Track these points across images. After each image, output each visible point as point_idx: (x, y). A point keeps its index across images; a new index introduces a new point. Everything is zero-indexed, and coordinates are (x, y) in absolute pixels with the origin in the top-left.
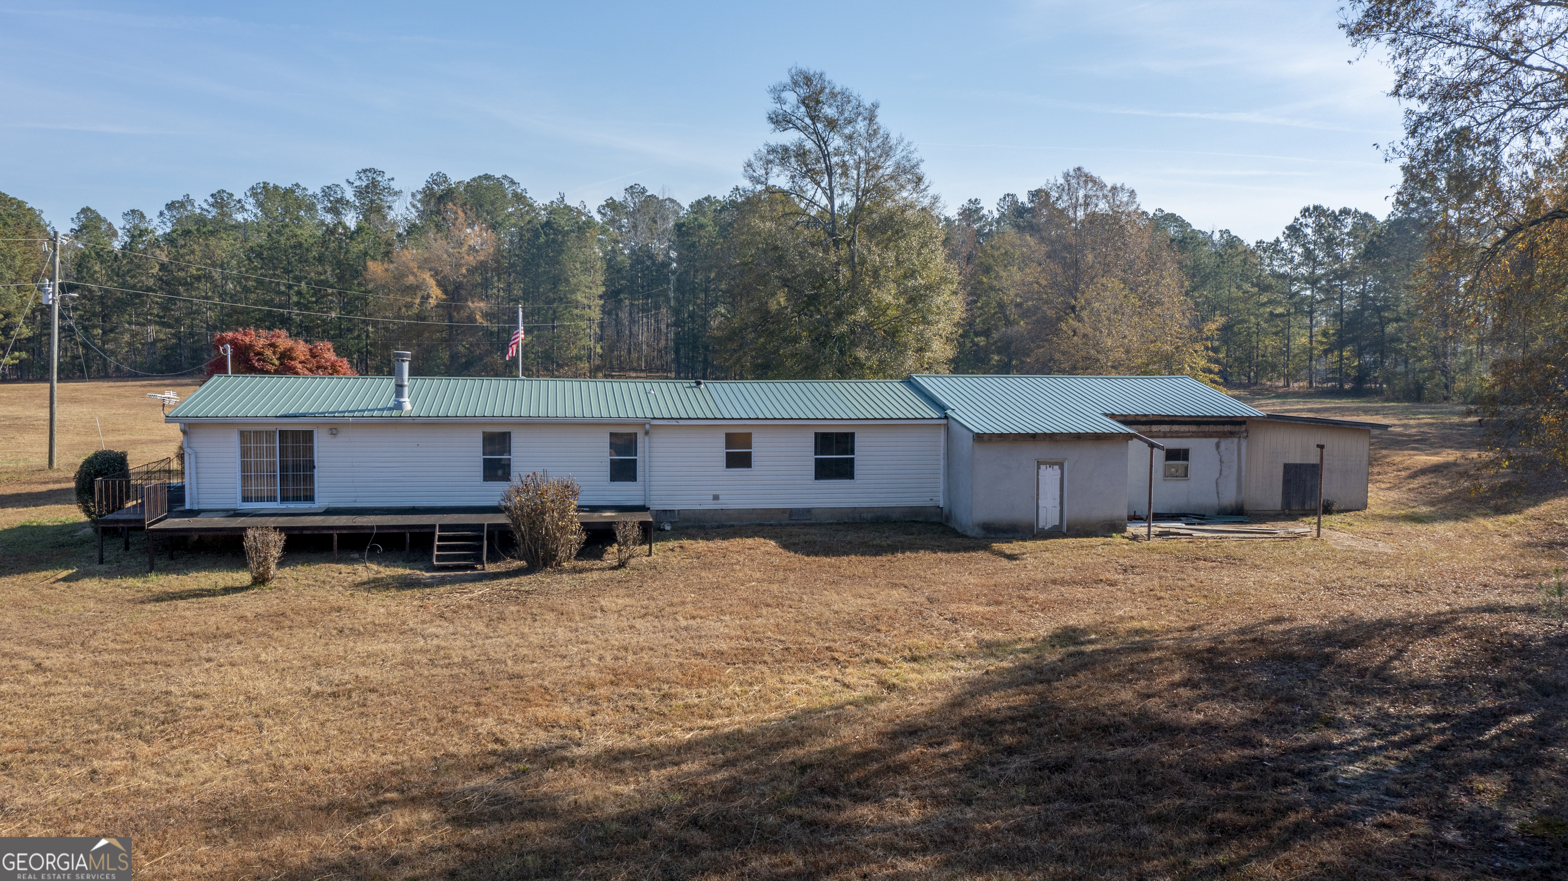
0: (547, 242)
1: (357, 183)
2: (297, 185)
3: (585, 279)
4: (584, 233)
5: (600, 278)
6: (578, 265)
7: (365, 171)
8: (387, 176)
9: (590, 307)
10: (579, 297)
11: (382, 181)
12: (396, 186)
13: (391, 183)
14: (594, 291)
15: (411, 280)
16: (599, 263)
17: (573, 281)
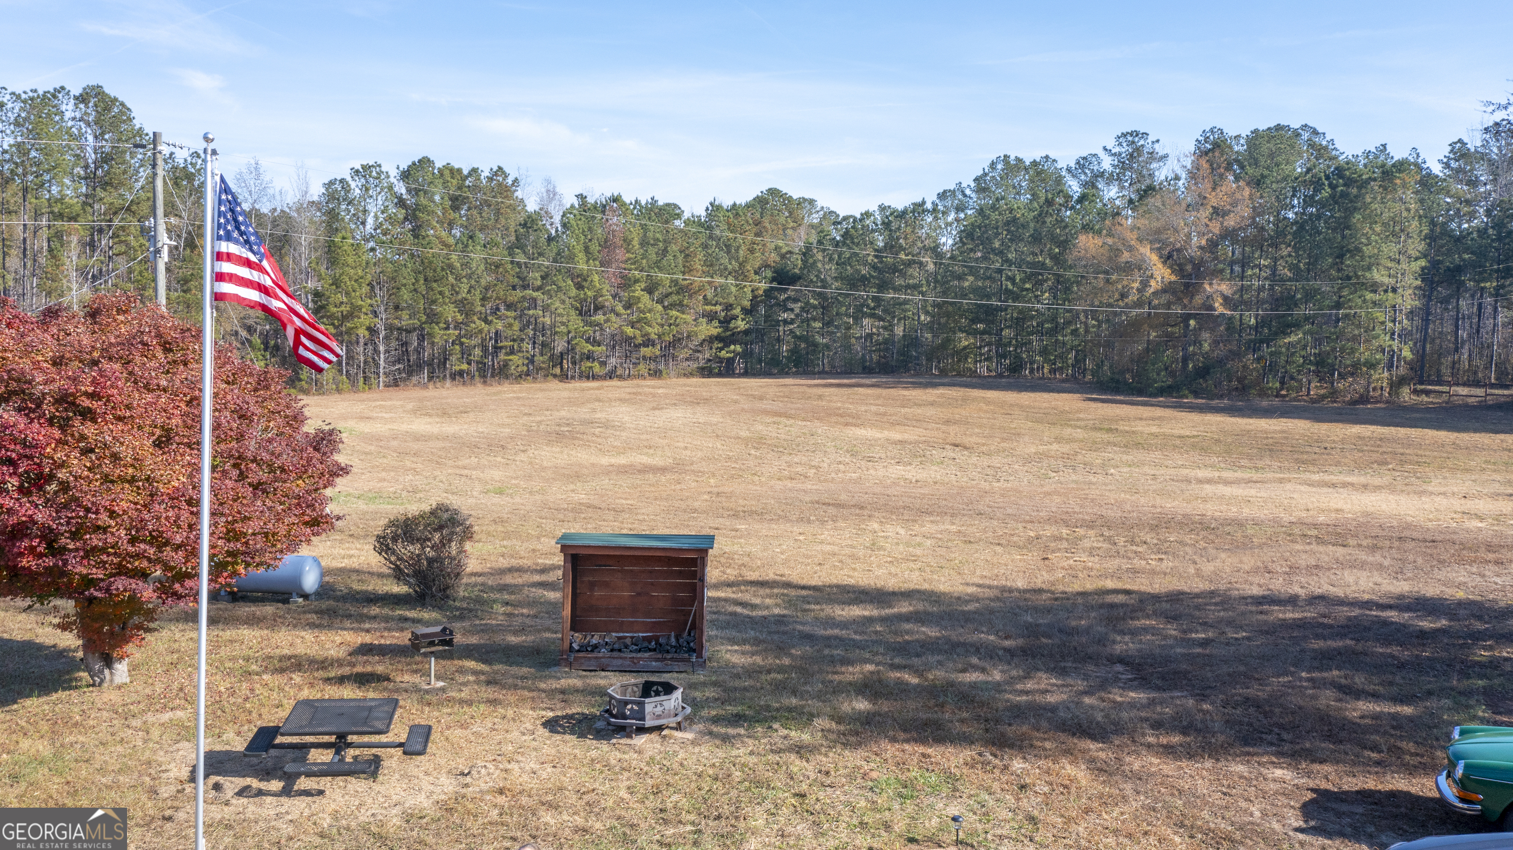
0: (1333, 196)
1: (1116, 150)
2: (1047, 157)
3: (1391, 249)
4: (1391, 181)
5: (1416, 246)
6: (1378, 228)
7: (1124, 135)
8: (1151, 138)
9: (1394, 290)
10: (1378, 276)
11: (1147, 144)
12: (1160, 149)
13: (1156, 146)
14: (1404, 266)
15: (1126, 256)
16: (1415, 223)
17: (1367, 250)
